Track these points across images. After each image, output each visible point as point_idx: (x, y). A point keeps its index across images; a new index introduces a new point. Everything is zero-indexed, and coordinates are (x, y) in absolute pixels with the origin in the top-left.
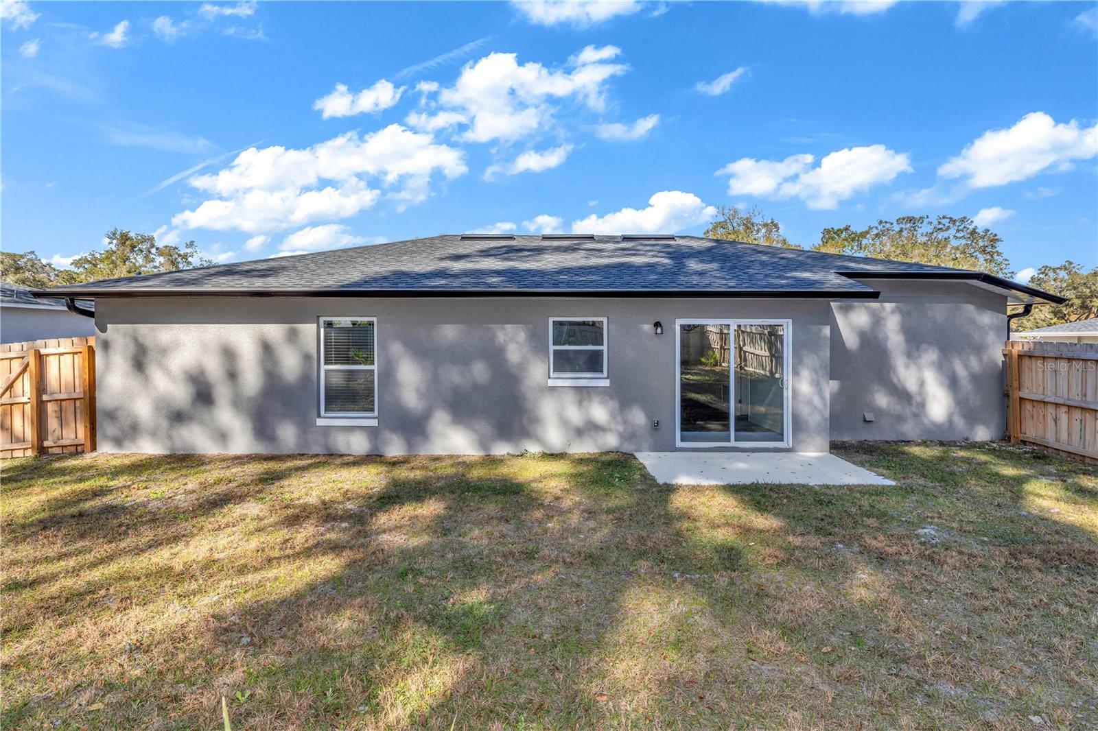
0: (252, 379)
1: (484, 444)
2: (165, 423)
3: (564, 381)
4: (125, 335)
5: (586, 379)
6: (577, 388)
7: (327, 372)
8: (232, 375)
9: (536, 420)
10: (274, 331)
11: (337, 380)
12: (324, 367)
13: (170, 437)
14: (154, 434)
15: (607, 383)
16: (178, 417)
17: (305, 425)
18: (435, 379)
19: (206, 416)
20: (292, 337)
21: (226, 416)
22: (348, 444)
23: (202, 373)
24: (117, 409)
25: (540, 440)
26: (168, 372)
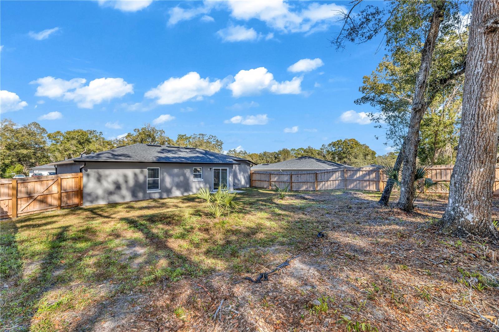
0: (131, 182)
1: (182, 194)
2: (106, 195)
3: (196, 180)
4: (95, 172)
5: (199, 179)
6: (198, 181)
7: (148, 180)
8: (126, 182)
9: (192, 188)
10: (137, 171)
11: (151, 182)
12: (148, 179)
13: (108, 199)
14: (103, 198)
15: (203, 180)
16: (111, 193)
17: (145, 193)
18: (173, 181)
19: (119, 193)
20: (142, 172)
21: (124, 192)
22: (155, 196)
23: (118, 181)
24: (91, 193)
25: (192, 192)
26: (108, 182)
